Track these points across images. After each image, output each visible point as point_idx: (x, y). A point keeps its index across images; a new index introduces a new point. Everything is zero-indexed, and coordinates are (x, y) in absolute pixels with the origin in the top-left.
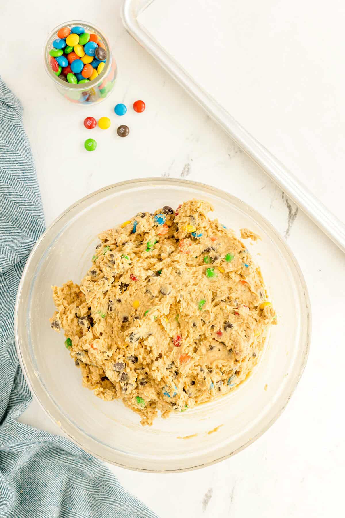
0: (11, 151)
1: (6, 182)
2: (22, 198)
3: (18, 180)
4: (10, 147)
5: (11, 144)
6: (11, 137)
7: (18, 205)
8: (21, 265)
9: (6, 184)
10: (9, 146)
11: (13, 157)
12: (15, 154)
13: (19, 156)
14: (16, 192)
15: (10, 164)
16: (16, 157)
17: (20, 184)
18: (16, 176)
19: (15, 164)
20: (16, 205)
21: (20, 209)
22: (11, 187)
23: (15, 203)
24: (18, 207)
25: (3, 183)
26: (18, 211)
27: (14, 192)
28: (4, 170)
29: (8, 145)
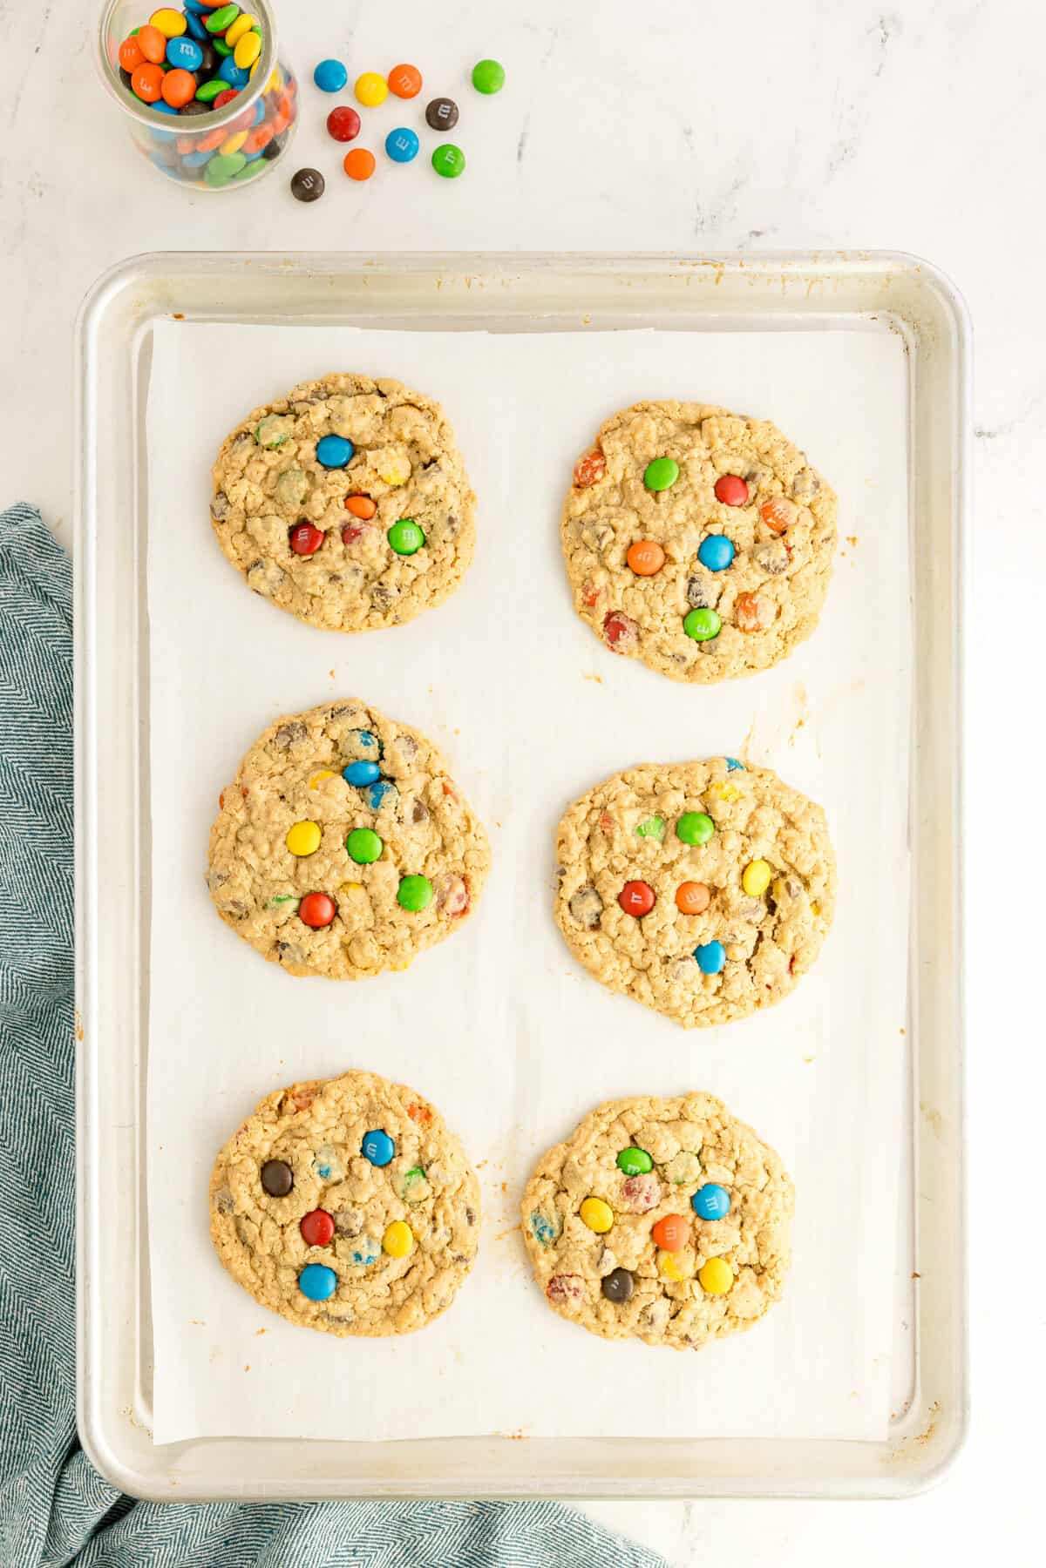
0: (40, 720)
1: (24, 803)
2: (66, 845)
3: (57, 796)
4: (41, 709)
5: (44, 702)
6: (43, 683)
7: (55, 862)
8: (57, 1021)
9: (24, 807)
10: (39, 708)
11: (45, 736)
12: (51, 729)
13: (64, 735)
14: (49, 828)
15: (37, 753)
16: (56, 737)
17: (63, 806)
18: (53, 787)
19: (49, 756)
20: (50, 863)
21: (60, 872)
22: (37, 816)
23: (48, 858)
24: (56, 869)
25: (17, 805)
26: (55, 879)
27: (47, 828)
28: (21, 769)
29: (35, 705)
